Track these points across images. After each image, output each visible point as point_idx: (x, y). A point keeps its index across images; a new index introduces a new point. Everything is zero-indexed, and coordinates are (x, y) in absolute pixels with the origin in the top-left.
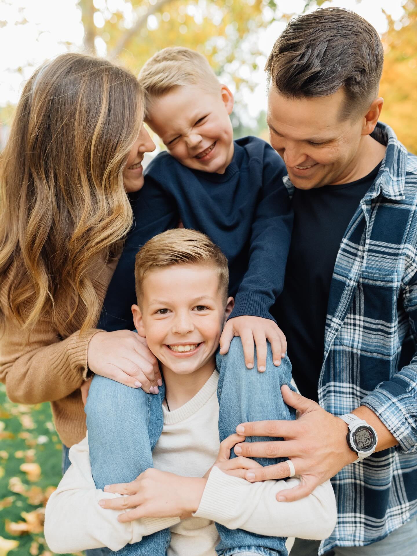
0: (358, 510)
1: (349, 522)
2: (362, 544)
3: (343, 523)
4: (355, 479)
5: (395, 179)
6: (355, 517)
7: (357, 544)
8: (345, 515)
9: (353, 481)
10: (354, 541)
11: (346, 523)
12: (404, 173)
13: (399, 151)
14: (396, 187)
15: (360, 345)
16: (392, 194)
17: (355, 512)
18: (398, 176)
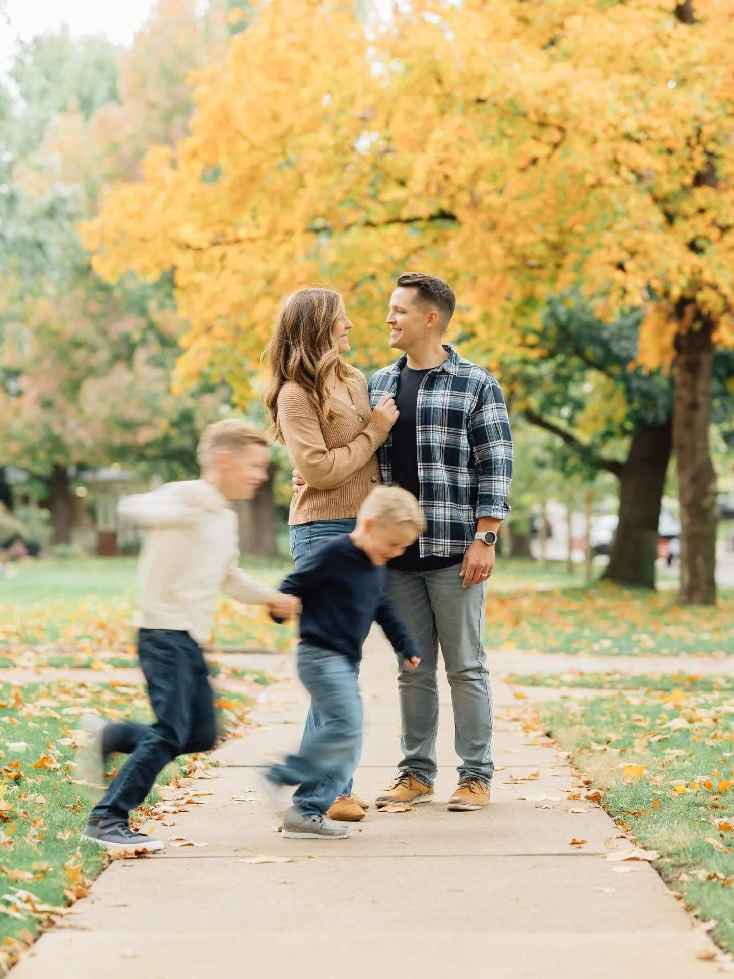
0: (446, 538)
1: (441, 545)
2: (448, 556)
3: (438, 544)
4: (445, 519)
5: (454, 366)
6: (445, 542)
7: (445, 556)
8: (439, 540)
9: (444, 520)
10: (444, 554)
11: (440, 544)
12: (458, 363)
13: (456, 355)
14: (454, 370)
15: (445, 442)
16: (451, 372)
17: (445, 539)
18: (455, 365)
